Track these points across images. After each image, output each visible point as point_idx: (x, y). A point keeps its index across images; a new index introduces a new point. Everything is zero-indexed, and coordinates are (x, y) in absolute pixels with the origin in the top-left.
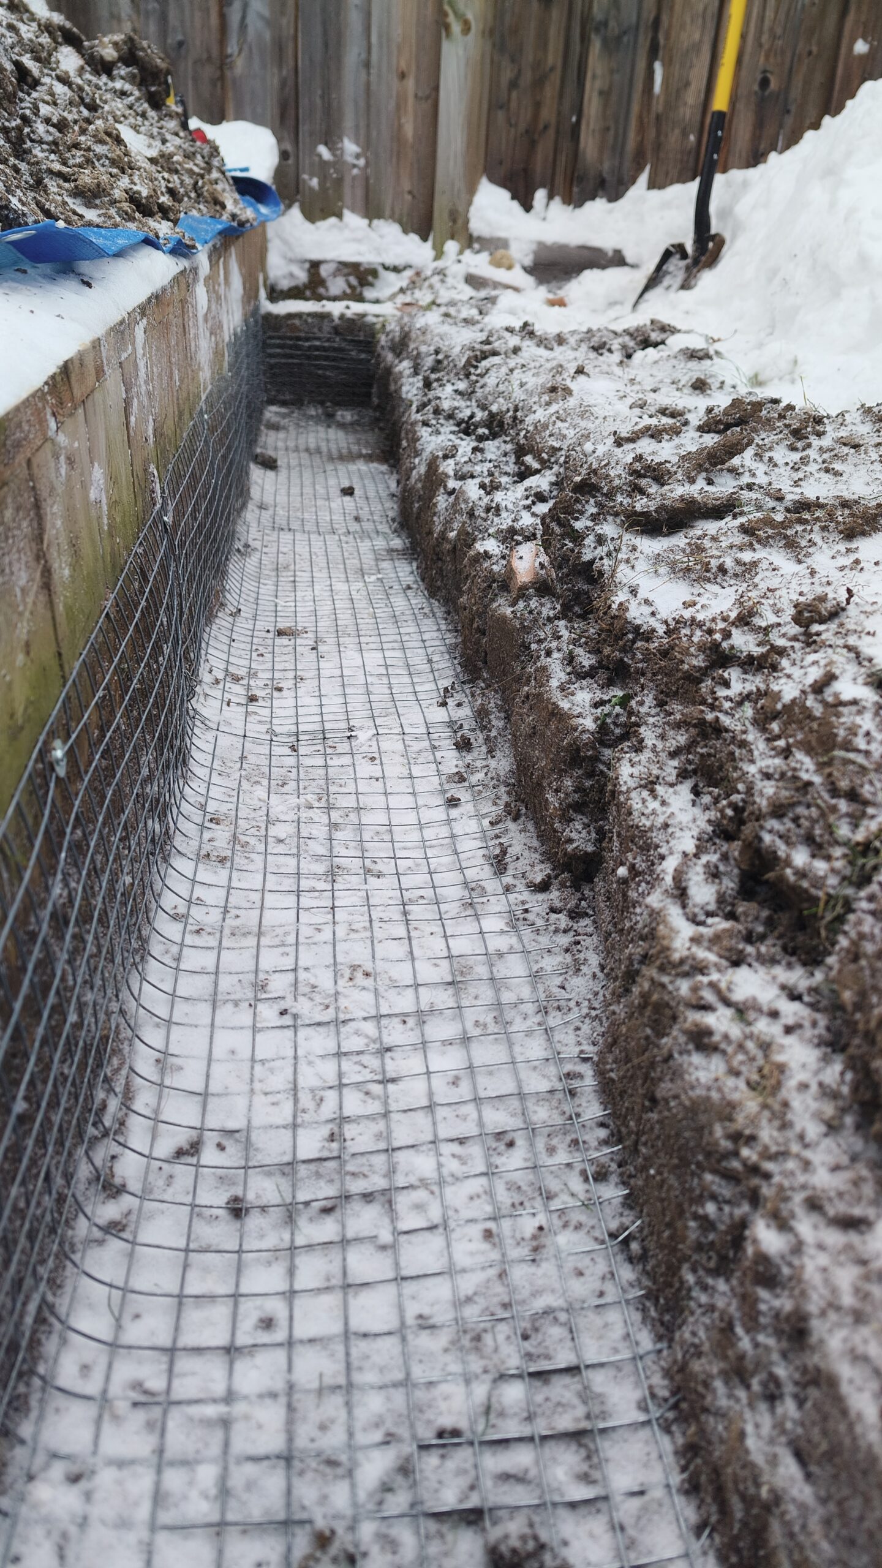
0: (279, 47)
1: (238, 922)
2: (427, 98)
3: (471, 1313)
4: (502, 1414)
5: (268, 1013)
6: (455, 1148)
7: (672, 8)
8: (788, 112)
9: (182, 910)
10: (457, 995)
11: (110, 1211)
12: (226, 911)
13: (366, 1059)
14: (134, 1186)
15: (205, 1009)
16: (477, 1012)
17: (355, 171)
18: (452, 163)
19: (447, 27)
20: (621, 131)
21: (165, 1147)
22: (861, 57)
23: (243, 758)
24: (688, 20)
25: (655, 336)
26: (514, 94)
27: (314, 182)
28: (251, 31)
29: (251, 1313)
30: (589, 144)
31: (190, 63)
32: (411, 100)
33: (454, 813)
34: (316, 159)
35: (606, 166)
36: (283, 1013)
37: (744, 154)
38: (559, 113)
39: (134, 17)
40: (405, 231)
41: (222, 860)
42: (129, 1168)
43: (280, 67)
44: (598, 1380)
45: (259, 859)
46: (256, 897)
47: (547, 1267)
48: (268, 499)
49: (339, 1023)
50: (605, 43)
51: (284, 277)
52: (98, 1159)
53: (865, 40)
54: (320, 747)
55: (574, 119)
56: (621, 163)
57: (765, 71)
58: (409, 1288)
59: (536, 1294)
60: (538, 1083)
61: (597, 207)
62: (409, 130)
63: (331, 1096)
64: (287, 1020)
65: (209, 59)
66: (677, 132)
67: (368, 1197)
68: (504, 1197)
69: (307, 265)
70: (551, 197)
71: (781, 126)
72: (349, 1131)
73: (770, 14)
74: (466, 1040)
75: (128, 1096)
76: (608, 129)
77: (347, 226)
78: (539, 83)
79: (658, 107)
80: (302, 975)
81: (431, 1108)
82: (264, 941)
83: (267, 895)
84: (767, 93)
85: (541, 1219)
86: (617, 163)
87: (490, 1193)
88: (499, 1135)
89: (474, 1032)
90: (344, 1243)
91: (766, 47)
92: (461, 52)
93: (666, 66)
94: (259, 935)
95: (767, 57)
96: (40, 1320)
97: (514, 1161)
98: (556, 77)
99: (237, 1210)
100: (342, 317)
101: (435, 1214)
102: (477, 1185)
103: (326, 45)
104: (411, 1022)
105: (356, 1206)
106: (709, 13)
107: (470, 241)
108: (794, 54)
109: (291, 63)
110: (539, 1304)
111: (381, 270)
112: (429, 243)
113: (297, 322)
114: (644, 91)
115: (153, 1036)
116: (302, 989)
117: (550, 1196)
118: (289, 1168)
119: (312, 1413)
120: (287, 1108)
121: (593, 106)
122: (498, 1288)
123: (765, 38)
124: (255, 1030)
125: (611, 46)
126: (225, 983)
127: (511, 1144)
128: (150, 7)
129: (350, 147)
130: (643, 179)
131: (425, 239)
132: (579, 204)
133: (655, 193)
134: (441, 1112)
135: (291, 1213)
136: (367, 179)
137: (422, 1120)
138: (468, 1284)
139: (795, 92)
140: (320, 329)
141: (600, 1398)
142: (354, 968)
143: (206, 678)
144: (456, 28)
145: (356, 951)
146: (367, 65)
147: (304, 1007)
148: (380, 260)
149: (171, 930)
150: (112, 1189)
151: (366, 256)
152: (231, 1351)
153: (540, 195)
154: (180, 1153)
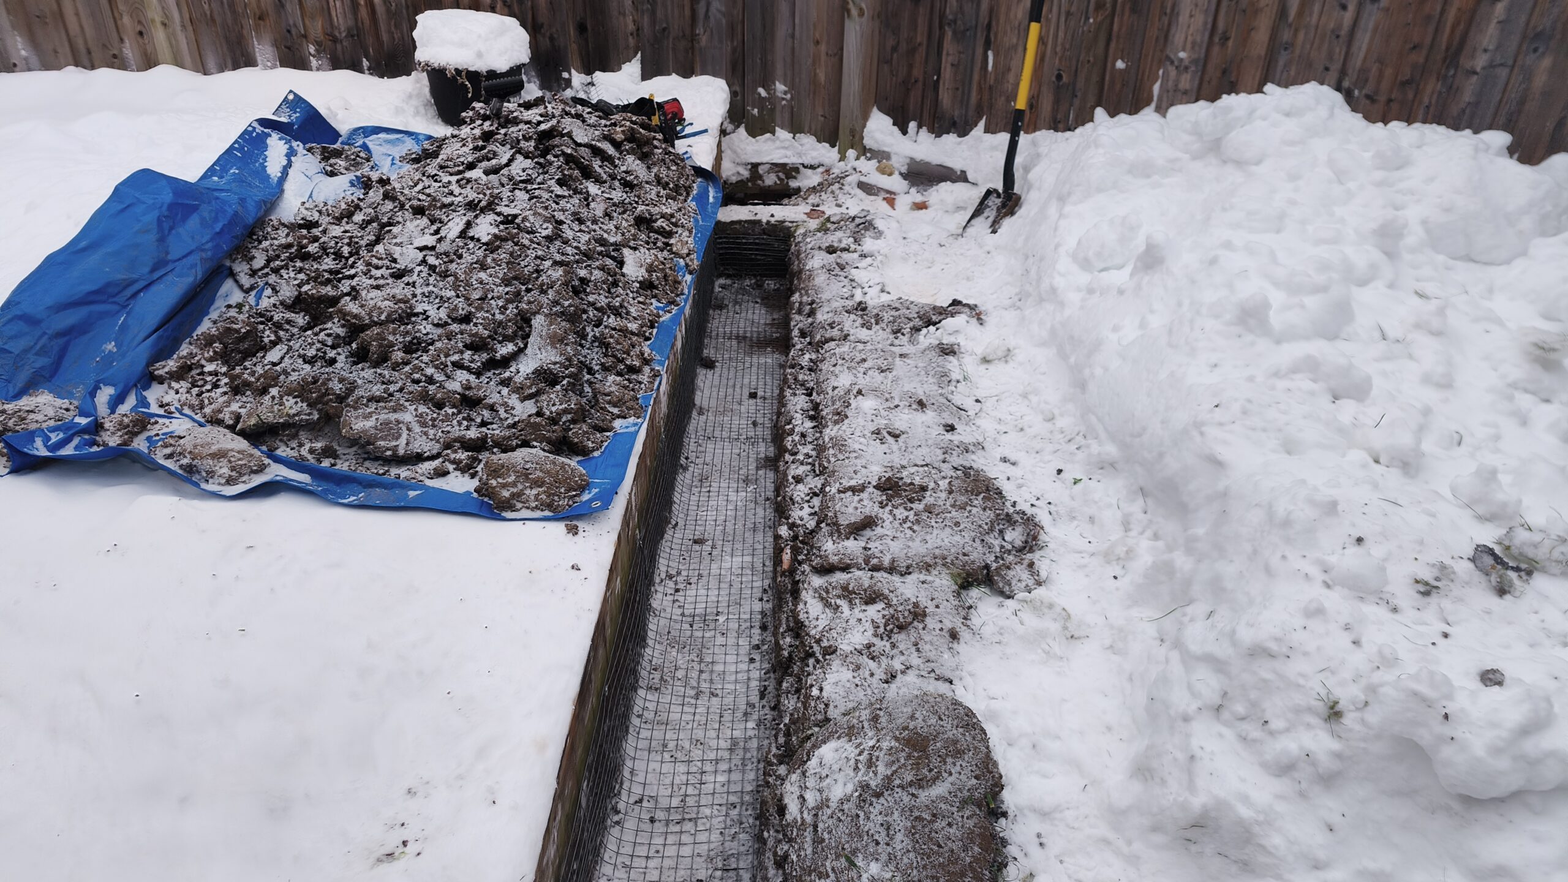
0: (732, 27)
1: (659, 718)
2: (835, 55)
3: (712, 853)
4: (714, 878)
5: (667, 756)
6: (718, 807)
7: (998, 21)
8: (1076, 96)
9: (640, 713)
10: (731, 754)
11: (616, 818)
12: (656, 713)
13: (696, 775)
14: (623, 811)
15: (646, 753)
16: (737, 760)
17: (784, 102)
18: (852, 98)
19: (848, 11)
20: (966, 92)
21: (632, 801)
22: (1121, 70)
23: (669, 632)
24: (1009, 30)
25: (934, 318)
26: (895, 55)
27: (756, 111)
28: (712, 19)
29: (653, 849)
30: (946, 98)
31: (671, 40)
32: (823, 57)
33: (752, 666)
34: (757, 96)
35: (956, 113)
36: (672, 756)
37: (1047, 120)
38: (925, 73)
39: (634, 13)
40: (819, 141)
41: (656, 689)
42: (621, 806)
43: (732, 41)
44: (741, 872)
45: (670, 688)
46: (667, 706)
47: (735, 843)
48: (705, 405)
49: (689, 762)
50: (955, 33)
51: (733, 175)
52: (613, 802)
53: (1123, 60)
54: (702, 625)
55: (935, 77)
56: (967, 112)
57: (1059, 70)
58: (697, 846)
59: (730, 849)
60: (749, 788)
61: (950, 139)
62: (822, 77)
63: (684, 787)
64: (673, 759)
65: (684, 36)
66: (1003, 98)
67: (690, 820)
68: (729, 823)
69: (749, 167)
70: (920, 127)
71: (1071, 105)
72: (688, 799)
73: (1061, 34)
74: (730, 771)
75: (622, 784)
76: (957, 89)
77: (778, 138)
78: (912, 52)
79: (991, 80)
80: (680, 742)
81: (713, 794)
82: (668, 727)
83: (672, 706)
84: (1061, 83)
85: (737, 830)
86: (964, 112)
87: (725, 821)
88: (732, 804)
89: (734, 768)
90: (681, 832)
91: (1060, 54)
92: (858, 28)
93: (995, 56)
94: (667, 724)
95: (1060, 60)
96: (600, 844)
97: (734, 813)
98: (922, 50)
99: (652, 820)
100: (768, 222)
101: (708, 826)
102: (721, 819)
103: (764, 26)
104: (714, 762)
105: (686, 822)
106: (1022, 27)
107: (864, 151)
108: (1078, 61)
109: (740, 37)
110: (730, 852)
111: (801, 167)
112: (837, 148)
113: (737, 226)
114: (981, 68)
115: (629, 763)
116: (679, 748)
117: (741, 823)
118: (668, 809)
119: (666, 873)
120: (670, 790)
121: (947, 73)
122: (721, 848)
123: (1058, 49)
124: (662, 762)
125: (959, 36)
126: (654, 743)
127: (735, 807)
128: (645, 8)
129: (780, 87)
130: (982, 124)
131: (833, 146)
132: (939, 135)
133: (988, 135)
134: (716, 795)
135: (667, 822)
136: (792, 108)
137: (710, 797)
138: (712, 846)
139: (1080, 83)
140: (753, 230)
141: (741, 876)
142: (697, 741)
143: (657, 580)
144: (854, 12)
145: (699, 734)
146: (793, 36)
147: (679, 755)
148: (801, 161)
149: (635, 721)
150: (617, 812)
151: (791, 159)
152: (647, 857)
153: (912, 125)
154: (636, 802)
